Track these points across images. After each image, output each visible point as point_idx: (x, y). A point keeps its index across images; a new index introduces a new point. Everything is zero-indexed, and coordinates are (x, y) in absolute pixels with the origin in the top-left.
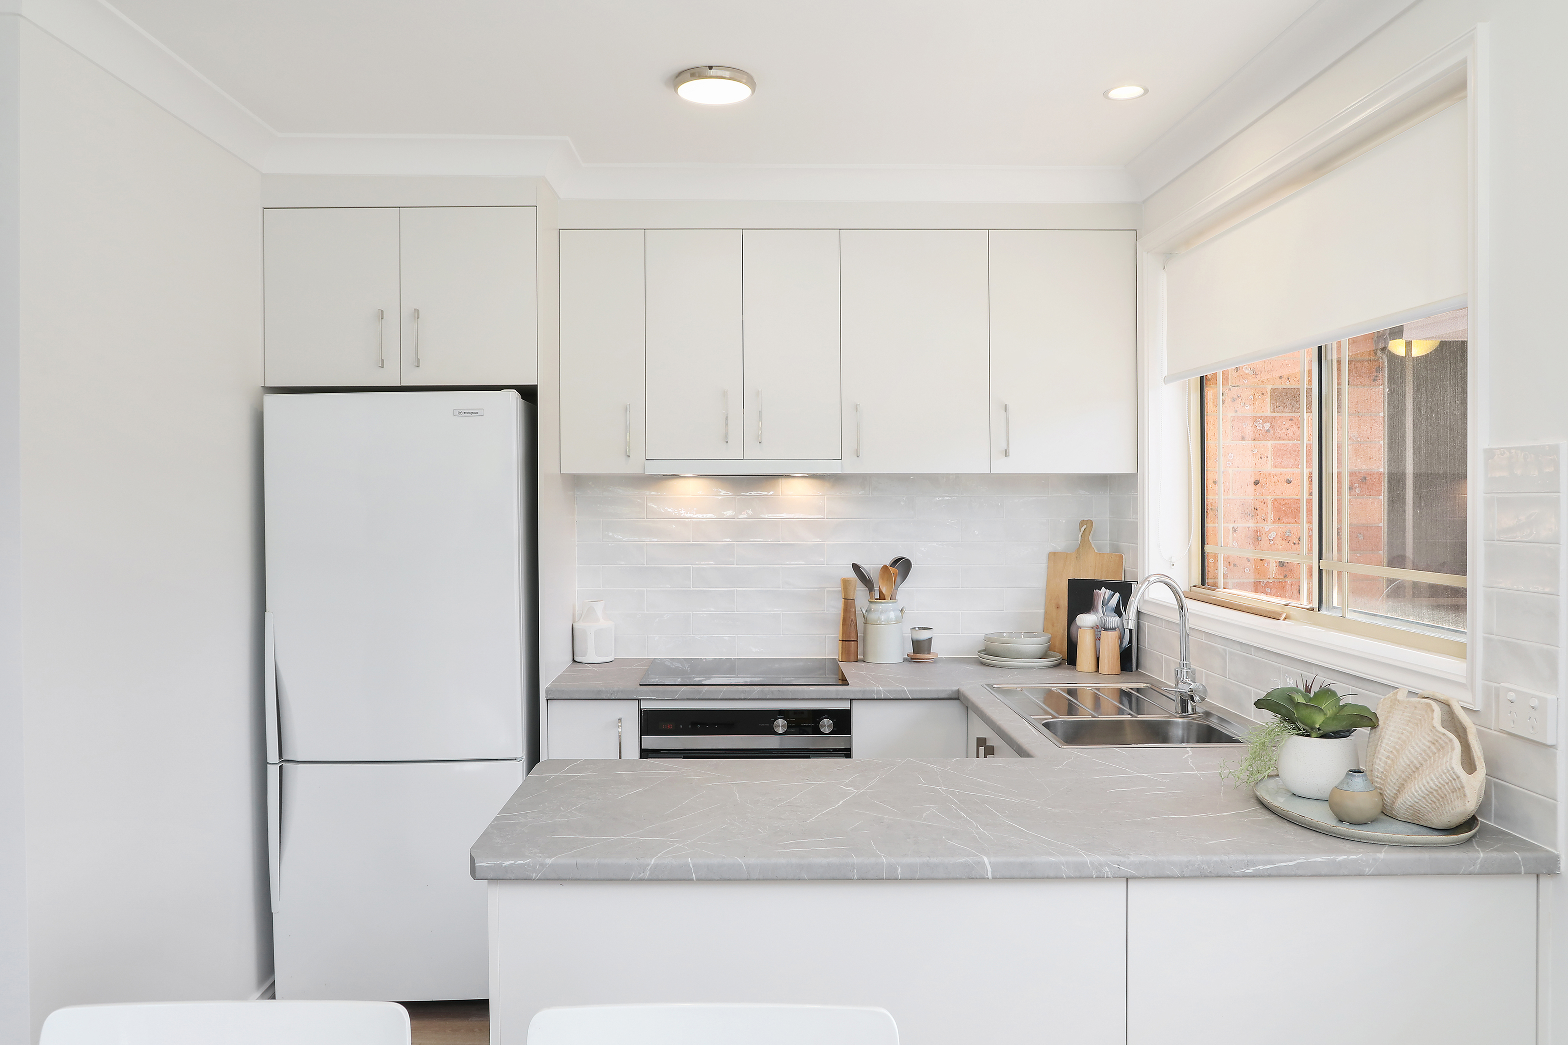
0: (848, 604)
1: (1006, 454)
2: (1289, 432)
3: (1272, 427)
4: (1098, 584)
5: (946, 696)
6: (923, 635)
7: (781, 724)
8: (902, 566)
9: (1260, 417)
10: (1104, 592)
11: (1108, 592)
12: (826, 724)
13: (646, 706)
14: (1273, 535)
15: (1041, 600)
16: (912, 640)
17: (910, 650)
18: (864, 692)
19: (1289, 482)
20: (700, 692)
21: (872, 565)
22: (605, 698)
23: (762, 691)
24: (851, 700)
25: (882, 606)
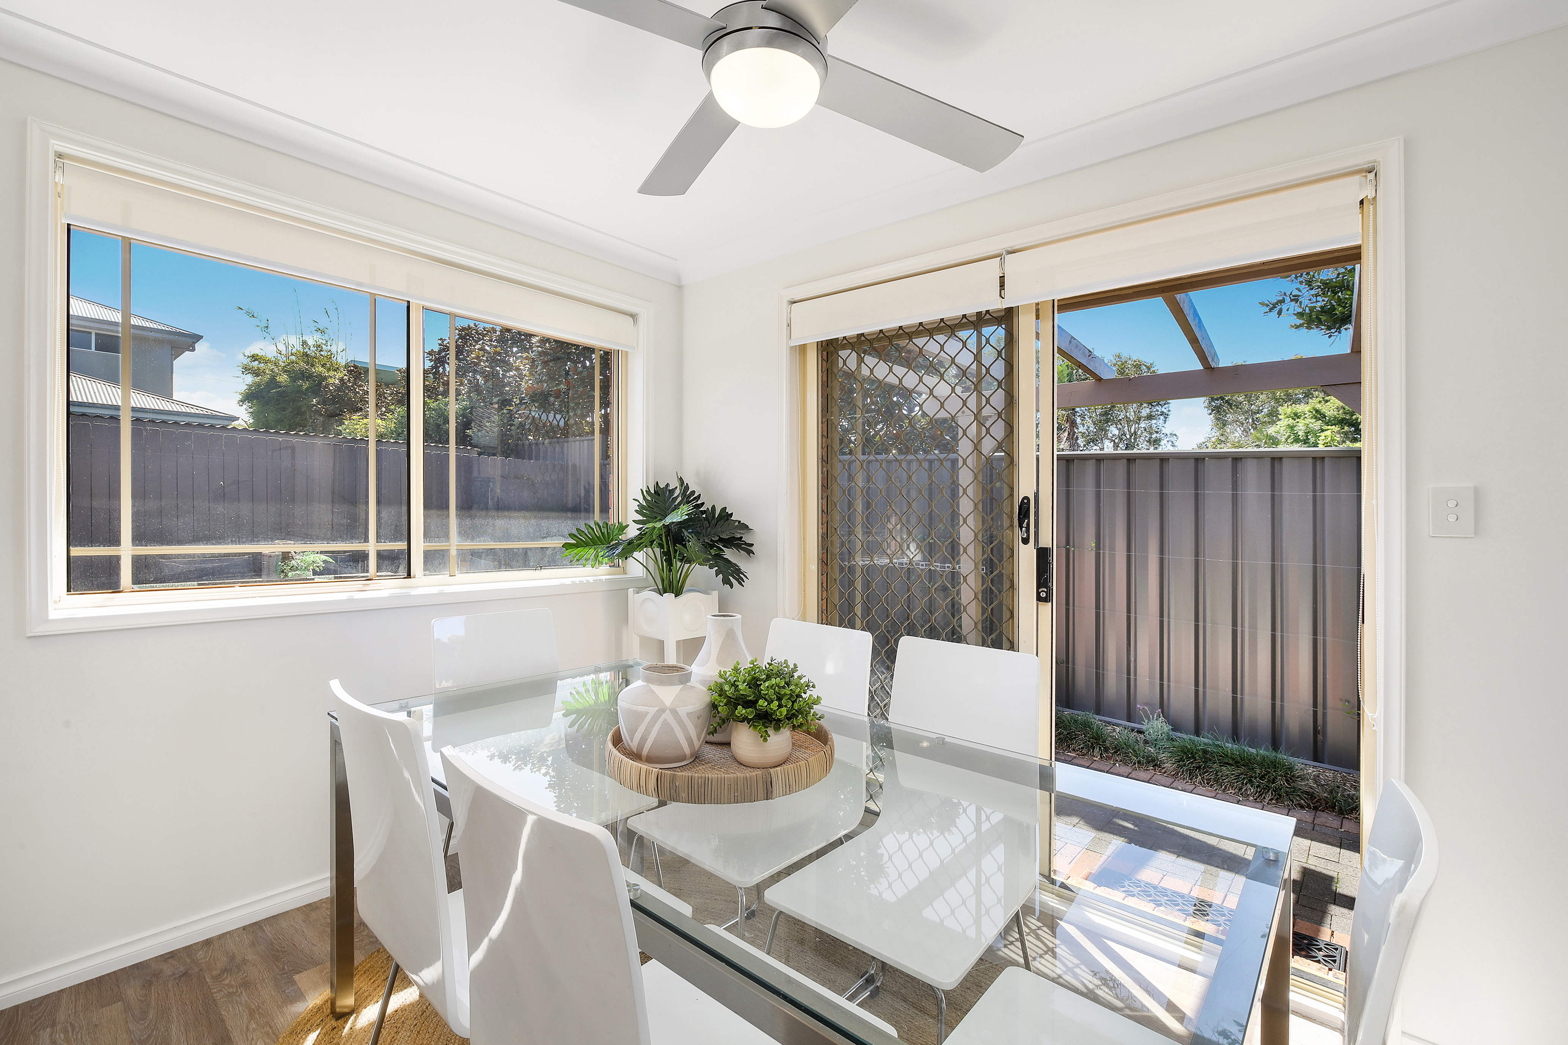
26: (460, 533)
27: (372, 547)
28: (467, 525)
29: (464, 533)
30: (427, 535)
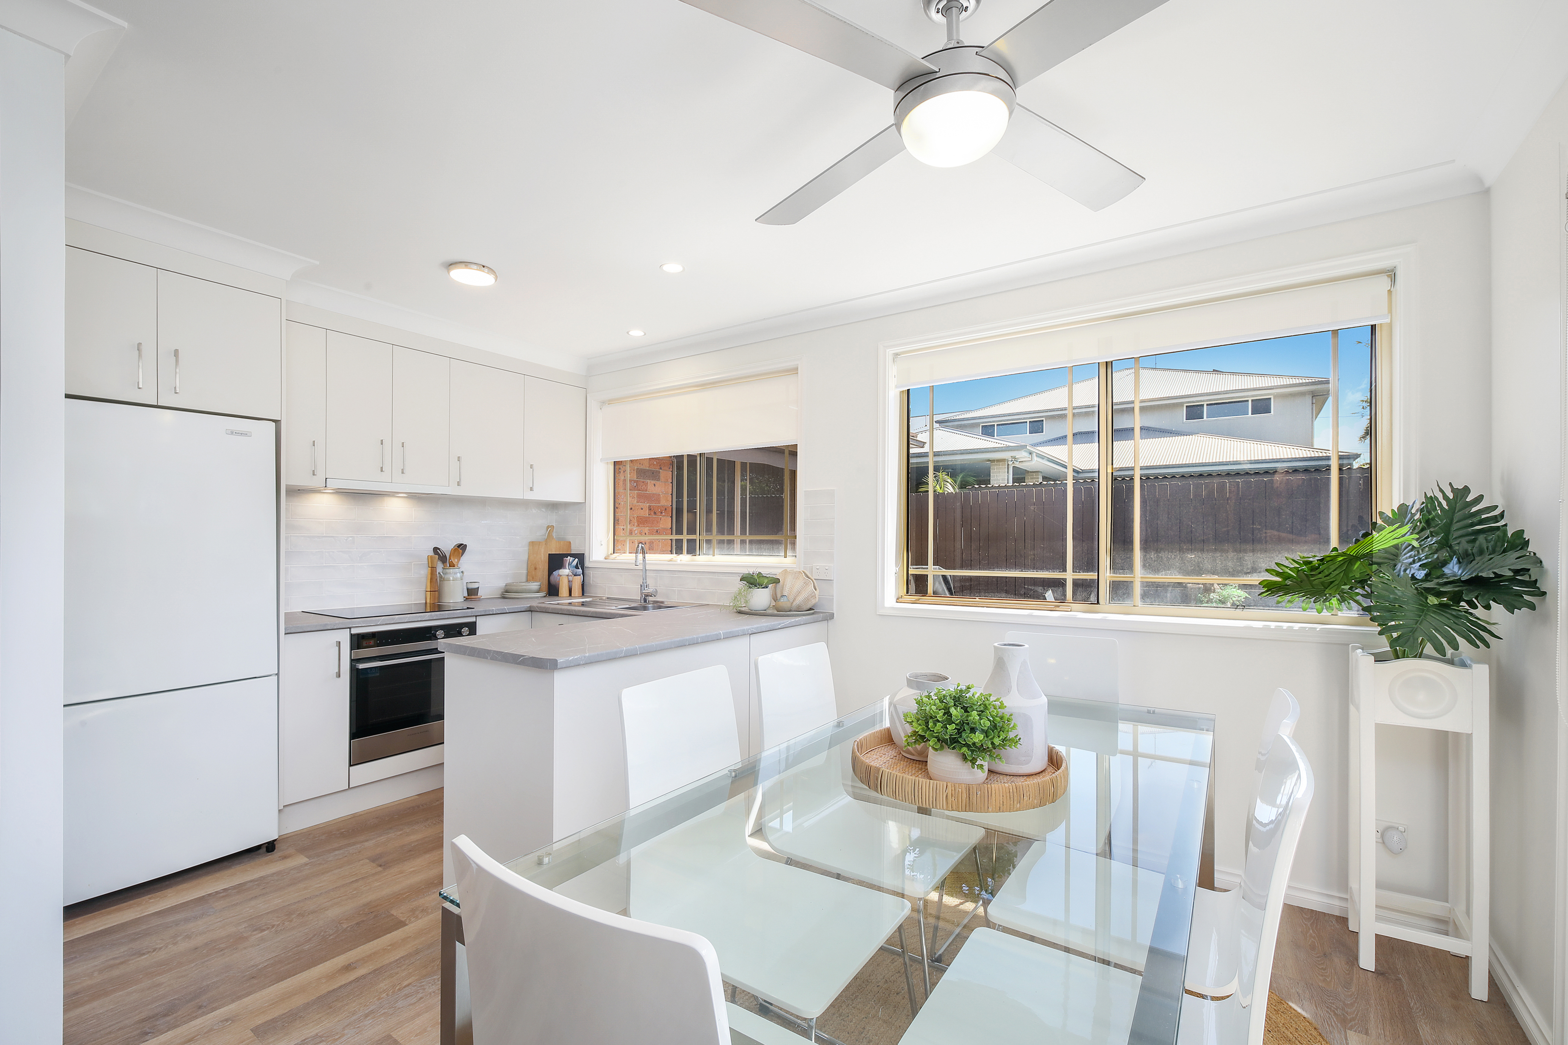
0: (433, 569)
1: (531, 489)
2: (642, 487)
3: (637, 485)
4: (567, 555)
5: (525, 610)
6: (475, 586)
7: (440, 633)
8: (461, 548)
9: (633, 480)
10: (570, 559)
11: (572, 559)
12: (465, 630)
13: (354, 631)
14: (636, 532)
15: (525, 566)
16: (467, 589)
17: (466, 594)
18: (485, 611)
19: (642, 509)
20: (394, 619)
21: (447, 547)
22: (329, 628)
23: (431, 615)
24: (476, 616)
25: (451, 571)
26: (1144, 566)
27: (1069, 576)
28: (1151, 558)
29: (1147, 565)
30: (1114, 567)
